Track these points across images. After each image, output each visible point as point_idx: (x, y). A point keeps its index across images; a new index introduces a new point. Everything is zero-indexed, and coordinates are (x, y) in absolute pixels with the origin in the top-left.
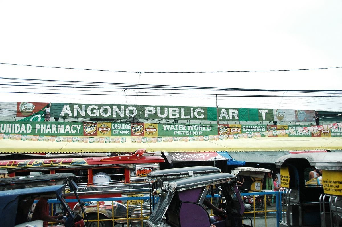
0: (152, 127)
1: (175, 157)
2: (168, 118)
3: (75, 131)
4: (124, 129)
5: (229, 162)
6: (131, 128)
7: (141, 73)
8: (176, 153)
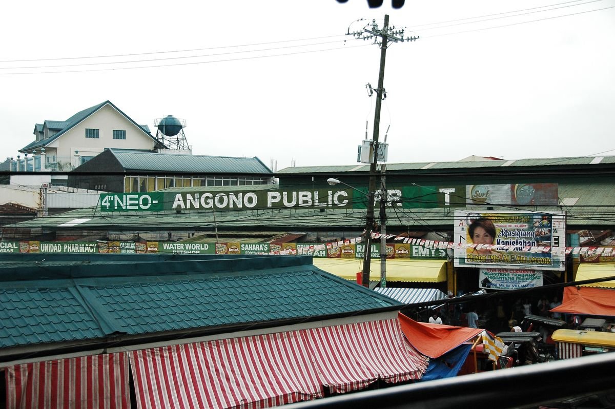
2: (296, 206)
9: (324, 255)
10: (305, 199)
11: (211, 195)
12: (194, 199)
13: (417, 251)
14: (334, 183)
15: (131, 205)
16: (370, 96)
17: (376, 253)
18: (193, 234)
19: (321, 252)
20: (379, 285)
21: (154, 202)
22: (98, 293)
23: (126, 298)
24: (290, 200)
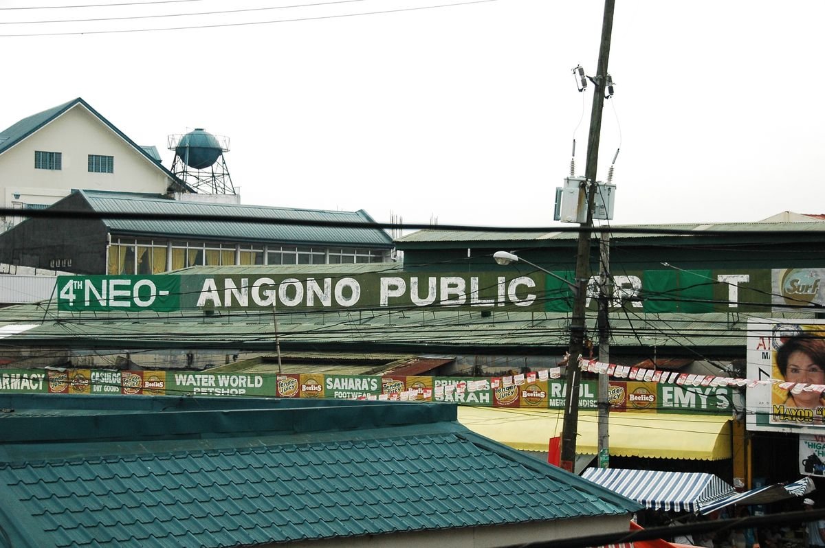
2: (436, 305)
9: (487, 401)
10: (453, 291)
11: (270, 282)
12: (239, 289)
13: (670, 396)
14: (507, 260)
15: (117, 298)
16: (581, 91)
17: (590, 399)
18: (235, 357)
19: (481, 394)
20: (594, 463)
21: (161, 293)
22: (14, 477)
23: (72, 487)
24: (423, 293)
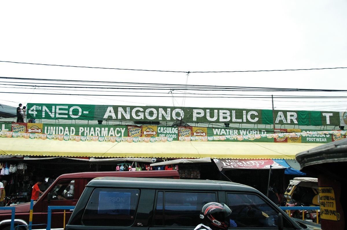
0: (201, 131)
1: (226, 164)
2: (218, 121)
3: (120, 134)
4: (171, 132)
5: (287, 171)
6: (178, 132)
7: (189, 72)
8: (226, 159)
10: (225, 115)
15: (60, 114)
21: (85, 112)
